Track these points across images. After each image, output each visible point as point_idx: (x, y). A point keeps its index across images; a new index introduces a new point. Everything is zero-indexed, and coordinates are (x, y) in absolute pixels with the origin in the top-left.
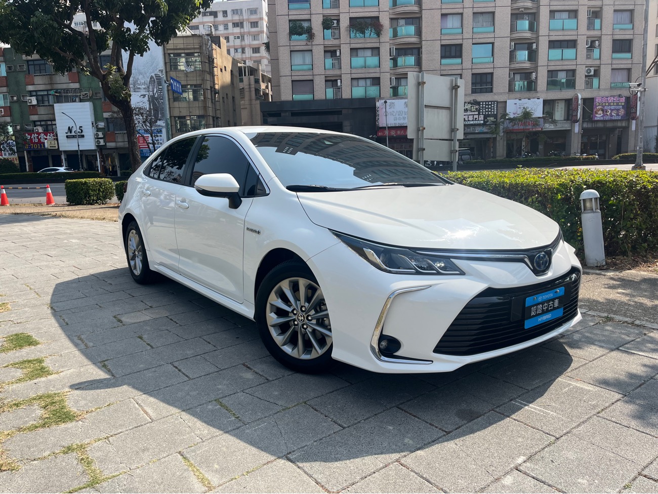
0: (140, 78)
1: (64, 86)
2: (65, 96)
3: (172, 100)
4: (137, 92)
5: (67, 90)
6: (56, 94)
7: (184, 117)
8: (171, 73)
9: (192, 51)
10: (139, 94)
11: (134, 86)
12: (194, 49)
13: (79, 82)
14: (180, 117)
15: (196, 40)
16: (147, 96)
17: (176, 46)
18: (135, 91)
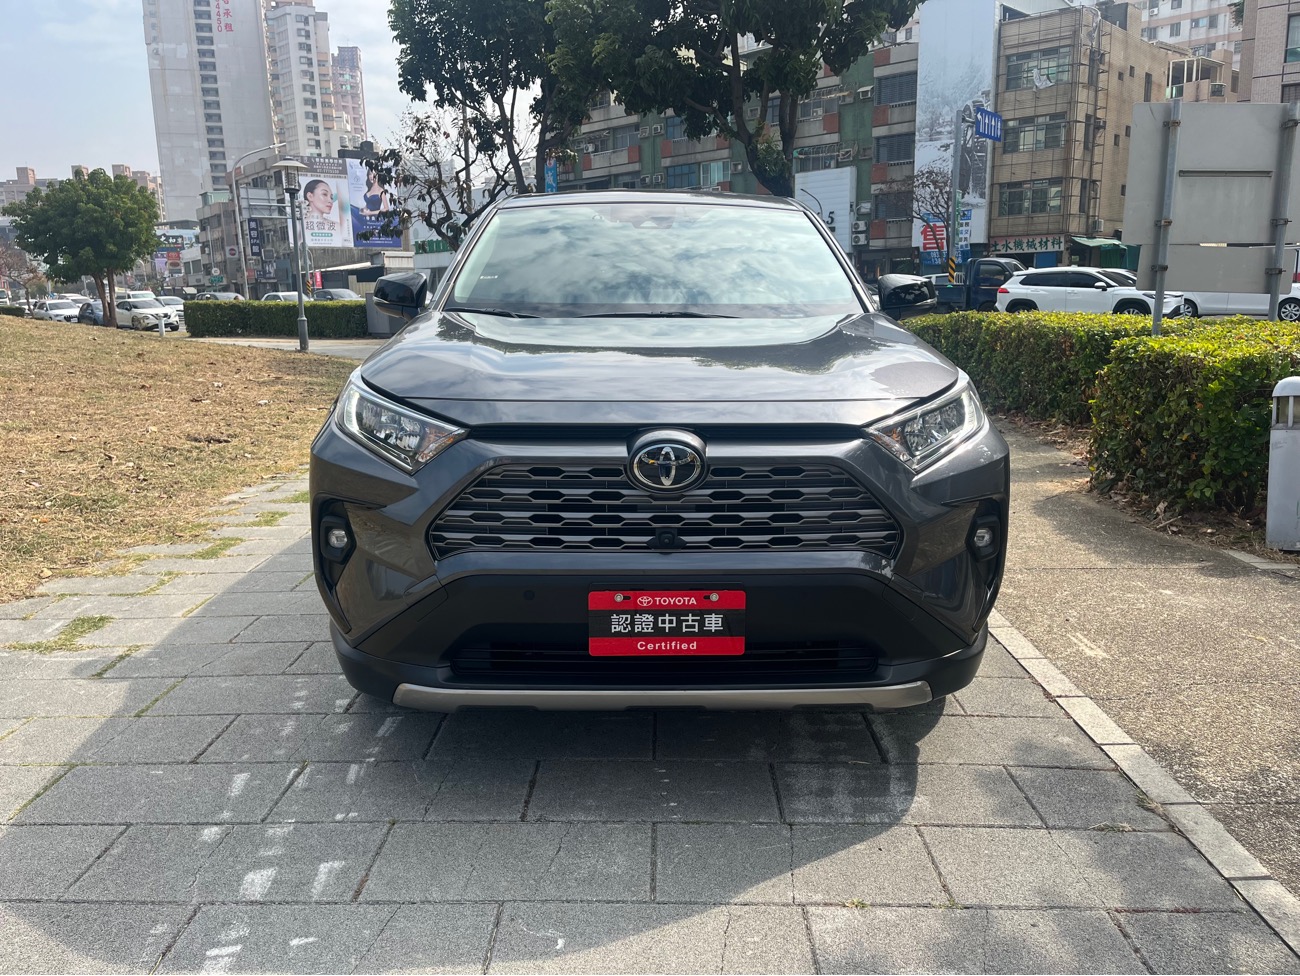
0: (944, 113)
1: (814, 141)
2: (813, 158)
3: (1000, 150)
4: (936, 140)
5: (818, 148)
6: (801, 156)
7: (1020, 184)
8: (1007, 94)
9: (1055, 44)
10: (938, 144)
11: (932, 130)
12: (1060, 39)
13: (839, 132)
14: (1010, 185)
15: (1067, 21)
16: (952, 146)
17: (1024, 39)
18: (931, 140)
